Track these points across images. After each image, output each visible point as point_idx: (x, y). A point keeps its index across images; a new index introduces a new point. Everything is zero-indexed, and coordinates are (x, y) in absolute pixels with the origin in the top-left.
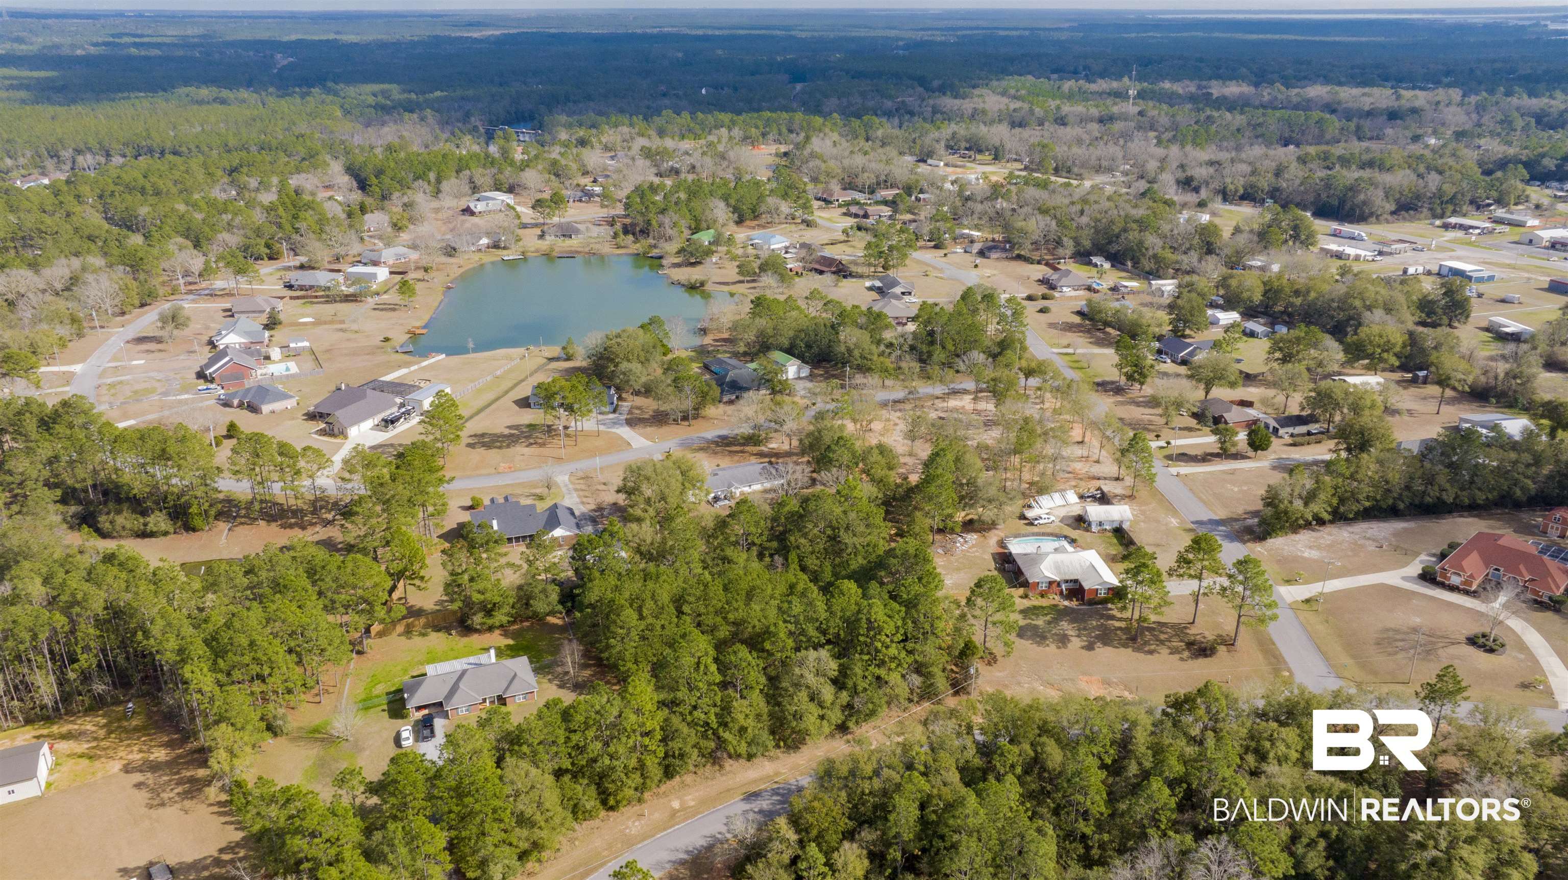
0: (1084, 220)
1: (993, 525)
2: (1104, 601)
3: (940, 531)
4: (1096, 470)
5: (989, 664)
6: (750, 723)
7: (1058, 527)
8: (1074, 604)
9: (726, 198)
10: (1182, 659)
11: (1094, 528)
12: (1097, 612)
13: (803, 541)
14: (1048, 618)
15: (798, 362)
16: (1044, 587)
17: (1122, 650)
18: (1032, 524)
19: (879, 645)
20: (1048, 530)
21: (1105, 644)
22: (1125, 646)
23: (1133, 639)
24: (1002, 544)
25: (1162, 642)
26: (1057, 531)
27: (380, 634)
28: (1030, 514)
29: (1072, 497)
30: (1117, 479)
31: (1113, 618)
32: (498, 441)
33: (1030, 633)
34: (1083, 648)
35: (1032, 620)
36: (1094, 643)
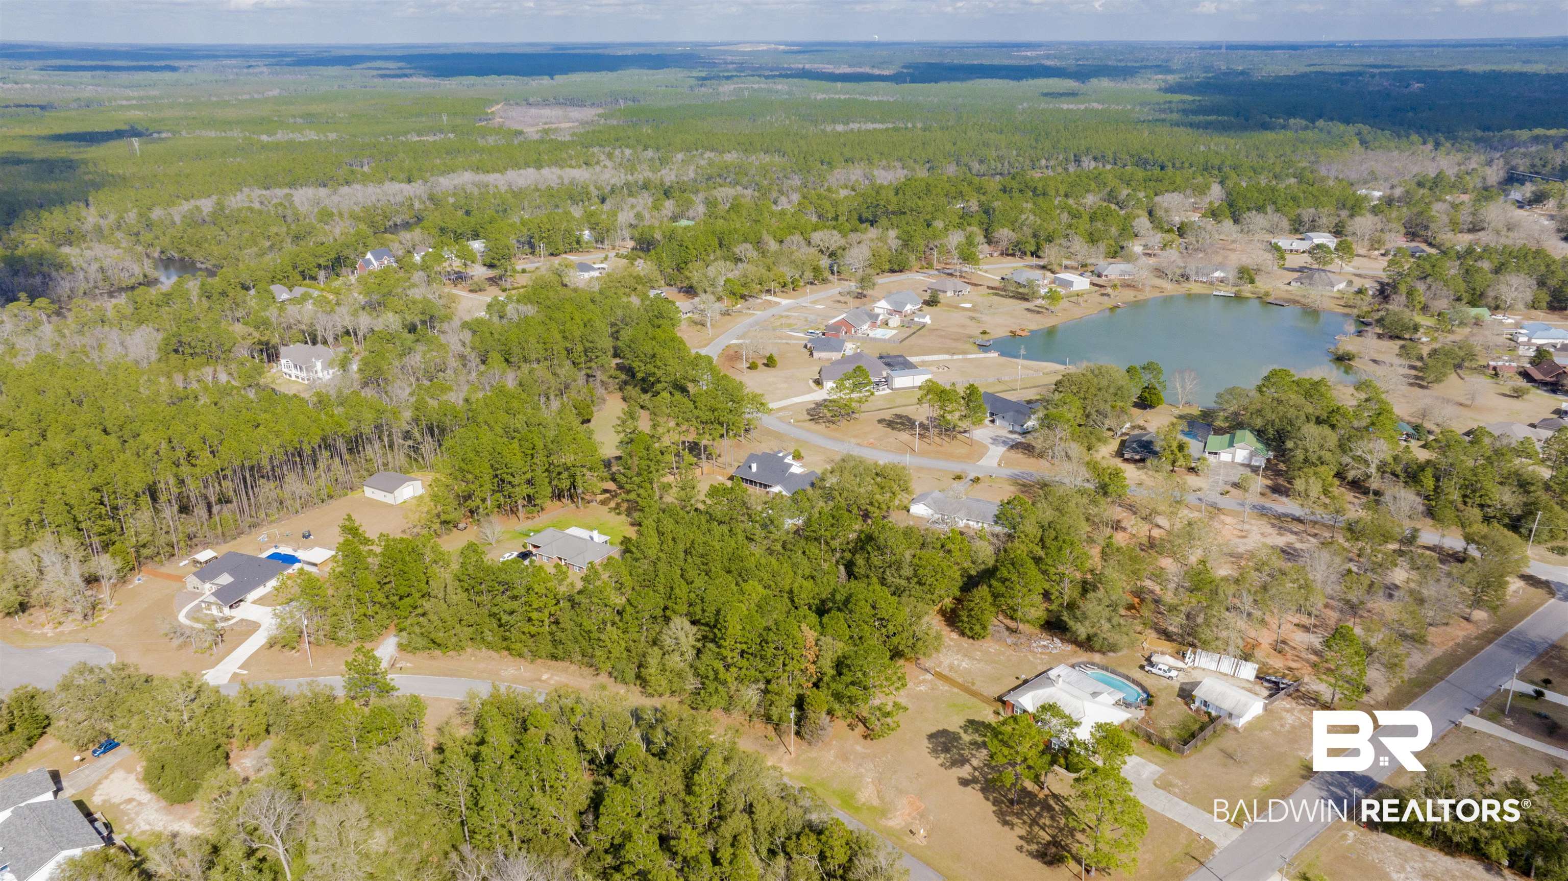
5: (865, 737)
10: (1020, 848)
11: (1196, 705)
14: (982, 739)
17: (987, 804)
18: (1144, 668)
21: (983, 789)
22: (997, 802)
23: (1015, 803)
25: (1034, 824)
28: (1155, 658)
29: (1248, 671)
32: (902, 424)
33: (943, 739)
34: (959, 778)
35: (966, 732)
36: (977, 782)
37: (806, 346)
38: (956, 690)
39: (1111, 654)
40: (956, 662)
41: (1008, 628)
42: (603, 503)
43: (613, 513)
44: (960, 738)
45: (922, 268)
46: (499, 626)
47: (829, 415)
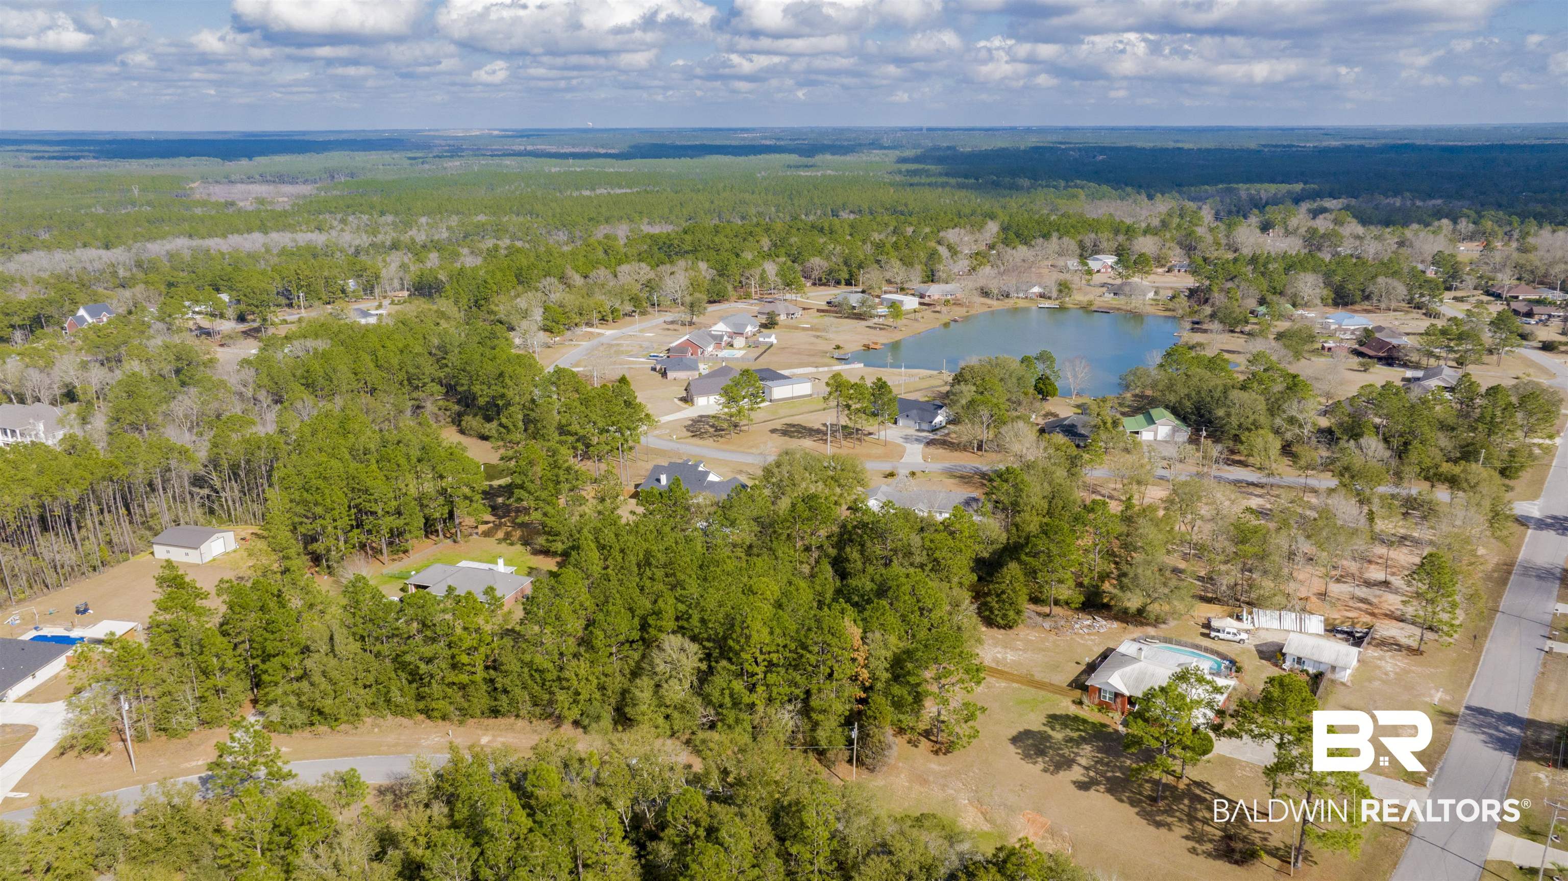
1: (1154, 620)
5: (936, 752)
7: (1240, 648)
10: (1194, 850)
11: (1288, 664)
16: (1106, 697)
17: (1124, 805)
21: (1111, 790)
22: (1134, 803)
23: (1157, 800)
25: (1191, 819)
26: (1234, 652)
28: (1216, 623)
29: (1316, 625)
32: (799, 432)
33: (1030, 741)
34: (1074, 783)
35: (1053, 729)
36: (1098, 783)
37: (654, 369)
38: (1015, 685)
39: (1163, 626)
40: (999, 656)
41: (1039, 614)
42: (486, 534)
43: (504, 545)
44: (1050, 737)
45: (740, 298)
46: (410, 682)
47: (712, 430)
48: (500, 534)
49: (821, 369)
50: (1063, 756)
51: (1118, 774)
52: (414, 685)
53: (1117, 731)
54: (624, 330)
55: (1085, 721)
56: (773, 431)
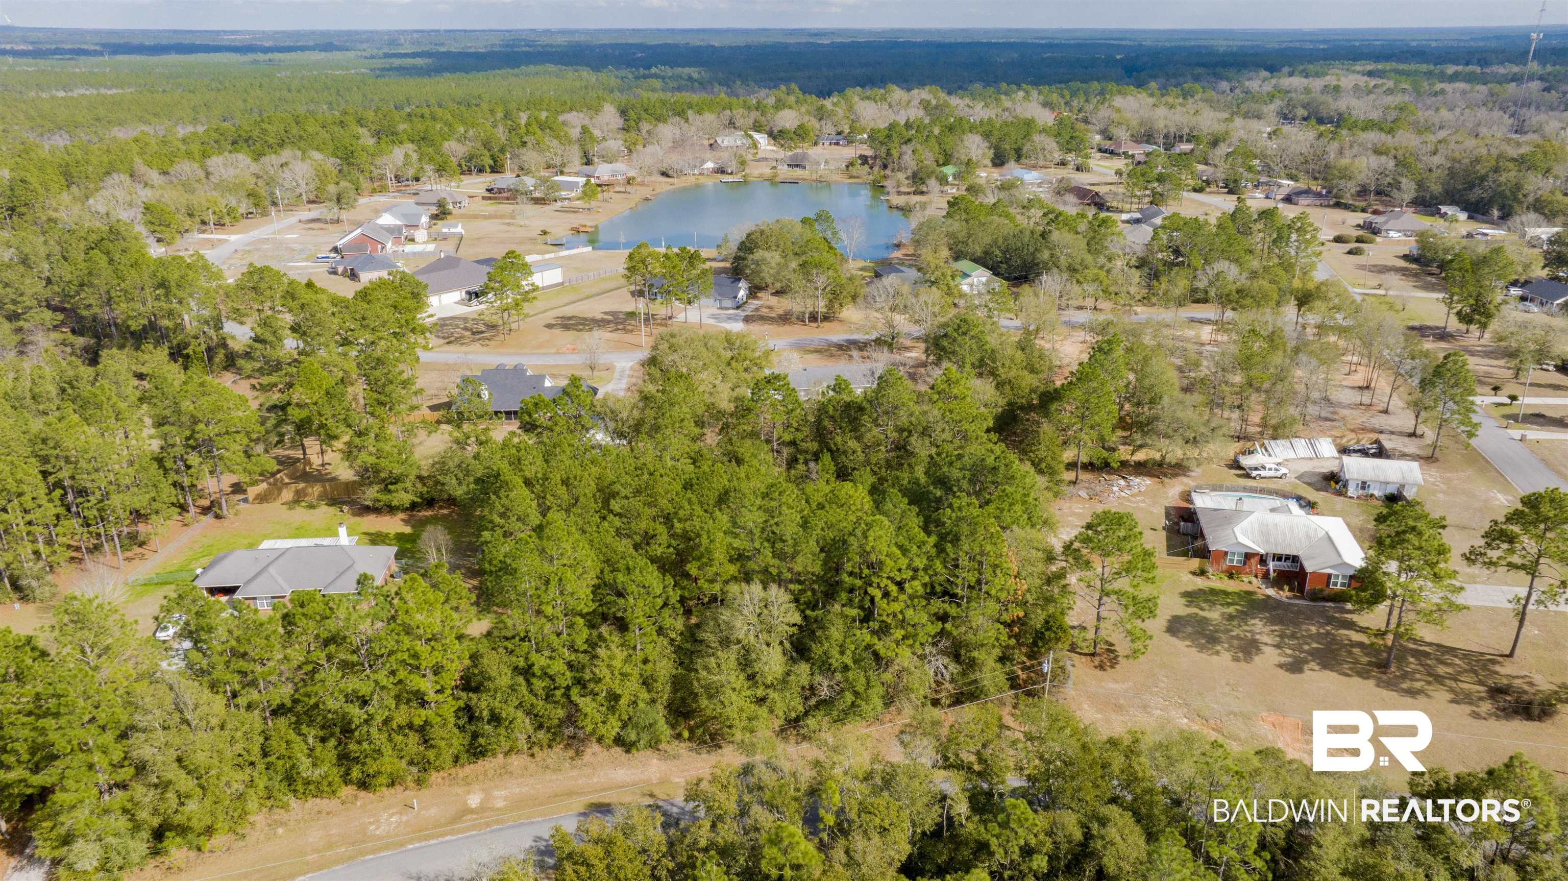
0: (1437, 160)
1: (1179, 469)
2: (1339, 598)
3: (1089, 467)
4: (1380, 421)
5: (1101, 667)
6: (630, 688)
7: (1291, 483)
8: (1284, 595)
9: (987, 135)
10: (1476, 715)
11: (1352, 491)
12: (1323, 613)
13: (853, 444)
14: (1231, 610)
15: (988, 273)
16: (1236, 560)
17: (1356, 680)
18: (1248, 476)
19: (878, 594)
20: (1271, 485)
21: (1325, 666)
22: (1364, 674)
23: (1383, 666)
24: (1187, 496)
25: (1439, 679)
26: (1288, 489)
27: (262, 498)
28: (1246, 461)
29: (1327, 448)
30: (1413, 435)
31: (1351, 625)
32: (581, 324)
33: (1191, 629)
34: (1281, 666)
35: (1202, 609)
36: (1306, 662)
37: (333, 272)
44: (1206, 619)
45: (374, 191)
46: (323, 740)
47: (468, 334)
48: (287, 495)
49: (547, 256)
50: (1238, 637)
51: (1315, 645)
52: (332, 742)
53: (1269, 597)
54: (252, 234)
55: (1226, 593)
56: (549, 326)
